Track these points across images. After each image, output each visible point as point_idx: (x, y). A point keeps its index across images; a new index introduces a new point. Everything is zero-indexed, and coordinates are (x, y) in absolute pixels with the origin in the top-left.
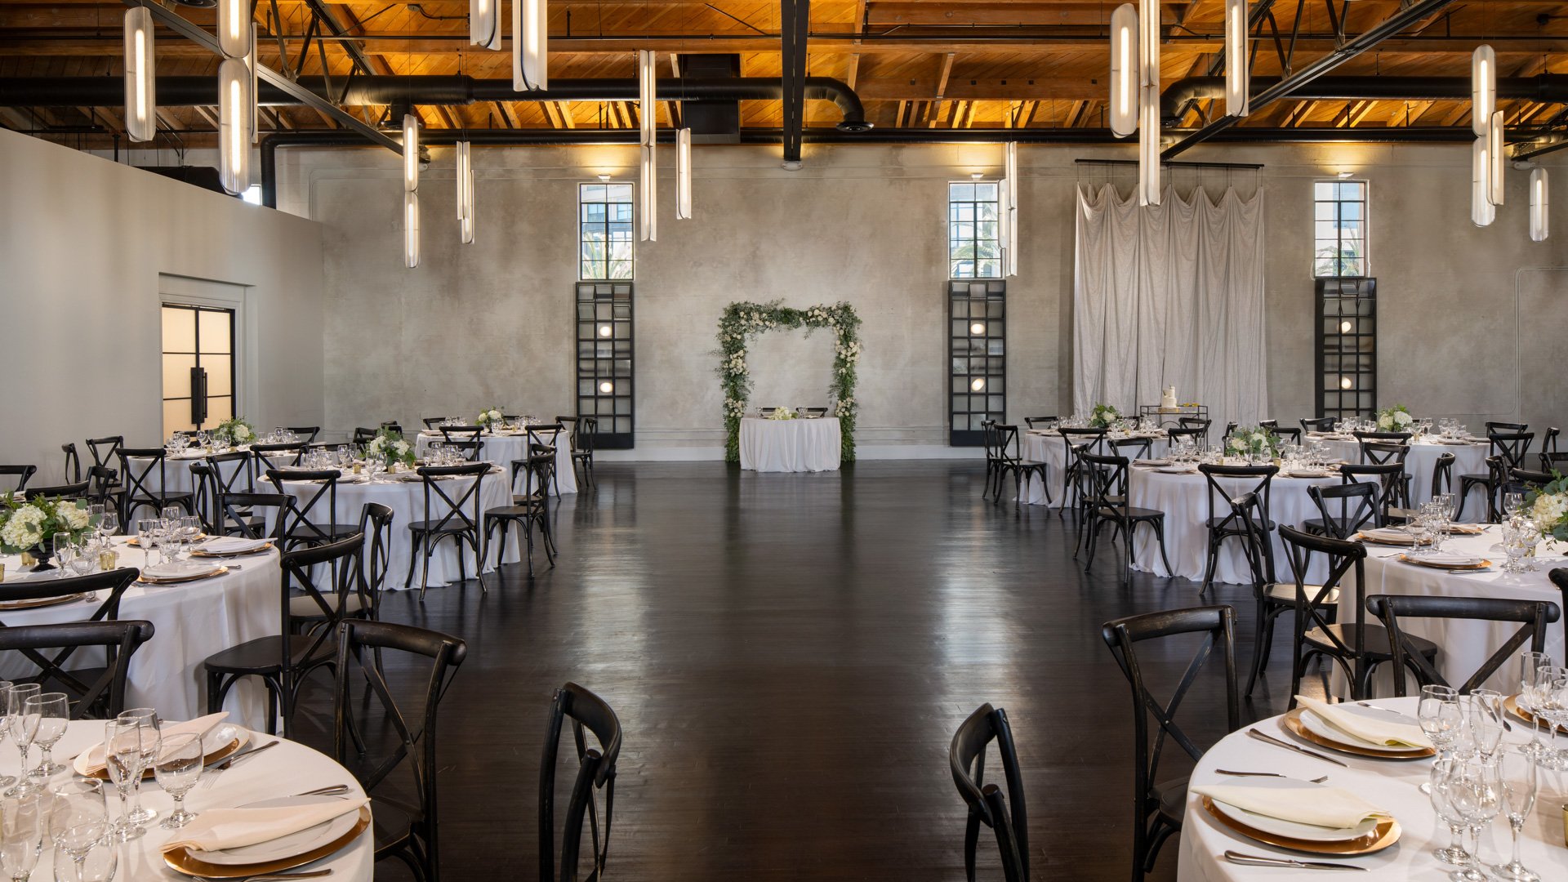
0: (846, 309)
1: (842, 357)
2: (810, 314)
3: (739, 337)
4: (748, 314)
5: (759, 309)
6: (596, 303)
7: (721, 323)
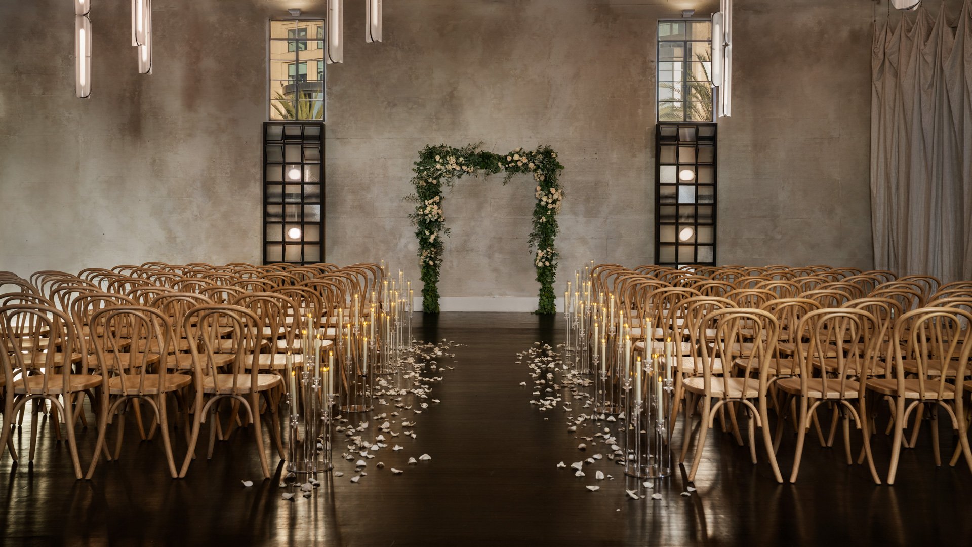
0: (548, 153)
1: (543, 203)
2: (509, 159)
3: (435, 182)
4: (443, 157)
5: (455, 153)
6: (284, 144)
7: (415, 167)
